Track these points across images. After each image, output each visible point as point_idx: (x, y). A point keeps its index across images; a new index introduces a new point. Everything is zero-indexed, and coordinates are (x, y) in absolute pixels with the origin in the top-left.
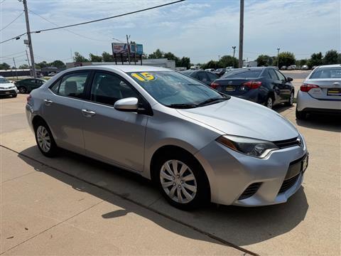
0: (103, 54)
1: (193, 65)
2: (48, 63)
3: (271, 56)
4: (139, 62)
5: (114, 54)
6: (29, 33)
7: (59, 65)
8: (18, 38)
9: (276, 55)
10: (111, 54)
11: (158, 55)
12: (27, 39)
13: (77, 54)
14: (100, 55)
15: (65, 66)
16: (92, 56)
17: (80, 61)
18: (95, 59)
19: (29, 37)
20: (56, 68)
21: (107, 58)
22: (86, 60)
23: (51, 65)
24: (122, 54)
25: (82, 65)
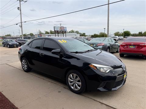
1: (88, 36)
4: (65, 34)
5: (55, 31)
6: (21, 22)
7: (32, 35)
8: (17, 24)
9: (123, 32)
10: (54, 31)
11: (72, 32)
12: (21, 25)
13: (39, 30)
14: (49, 31)
15: (34, 36)
16: (46, 31)
18: (47, 33)
19: (21, 24)
20: (30, 36)
21: (51, 33)
22: (43, 34)
23: (28, 35)
24: (58, 31)
25: (41, 35)
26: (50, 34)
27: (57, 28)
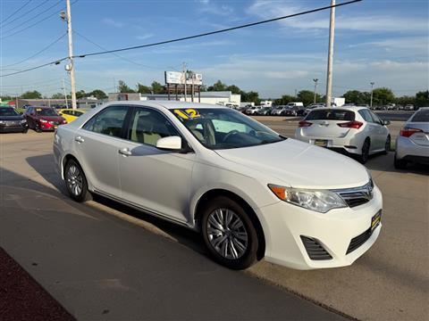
0: (153, 85)
1: (264, 100)
2: (86, 92)
3: (362, 91)
4: (197, 94)
5: (167, 84)
6: (71, 58)
7: (100, 95)
8: (57, 63)
10: (164, 84)
11: (219, 88)
13: (121, 83)
14: (149, 85)
15: (107, 97)
16: (139, 85)
17: (125, 91)
18: (143, 90)
20: (96, 99)
21: (157, 89)
22: (132, 92)
23: (89, 95)
24: (176, 85)
25: (127, 96)
26: (153, 95)
27: (173, 76)
